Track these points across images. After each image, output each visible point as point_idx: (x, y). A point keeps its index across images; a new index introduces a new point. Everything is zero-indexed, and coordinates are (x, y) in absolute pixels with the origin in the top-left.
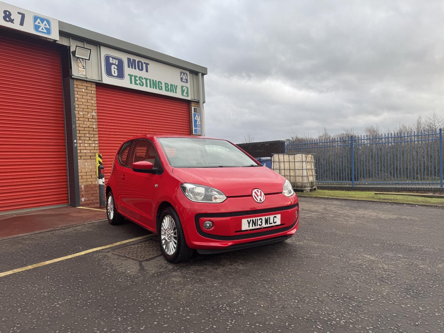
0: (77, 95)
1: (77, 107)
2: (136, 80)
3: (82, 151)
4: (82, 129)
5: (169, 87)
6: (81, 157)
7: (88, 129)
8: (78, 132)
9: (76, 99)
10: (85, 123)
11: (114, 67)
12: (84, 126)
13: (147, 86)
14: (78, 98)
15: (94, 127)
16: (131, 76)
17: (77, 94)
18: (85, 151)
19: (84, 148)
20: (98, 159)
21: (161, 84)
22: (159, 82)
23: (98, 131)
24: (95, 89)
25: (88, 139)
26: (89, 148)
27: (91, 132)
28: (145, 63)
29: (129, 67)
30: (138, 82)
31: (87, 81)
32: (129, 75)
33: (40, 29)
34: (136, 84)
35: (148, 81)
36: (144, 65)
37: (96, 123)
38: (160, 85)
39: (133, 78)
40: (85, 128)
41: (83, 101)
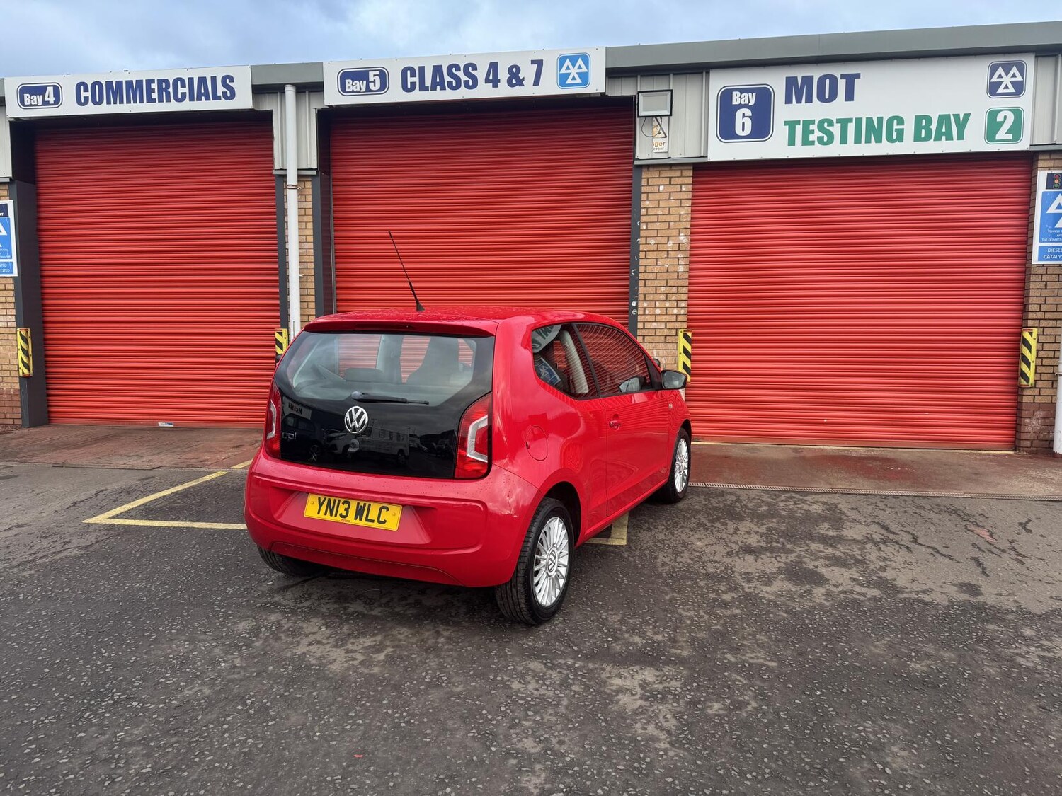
0: (647, 203)
1: (645, 228)
2: (807, 132)
3: (648, 325)
4: (652, 276)
5: (933, 127)
6: (644, 339)
7: (665, 276)
8: (641, 283)
9: (643, 212)
10: (659, 263)
11: (744, 114)
12: (657, 269)
13: (844, 140)
14: (647, 208)
15: (681, 269)
16: (791, 125)
17: (648, 200)
18: (654, 325)
19: (652, 318)
20: (683, 342)
21: (901, 121)
22: (891, 121)
23: (690, 277)
24: (690, 180)
25: (663, 297)
26: (664, 318)
27: (671, 283)
28: (843, 77)
29: (788, 101)
30: (812, 138)
31: (671, 166)
32: (786, 123)
33: (569, 81)
34: (806, 142)
35: (851, 127)
36: (842, 85)
37: (687, 259)
38: (895, 127)
39: (799, 129)
40: (659, 275)
41: (660, 212)
